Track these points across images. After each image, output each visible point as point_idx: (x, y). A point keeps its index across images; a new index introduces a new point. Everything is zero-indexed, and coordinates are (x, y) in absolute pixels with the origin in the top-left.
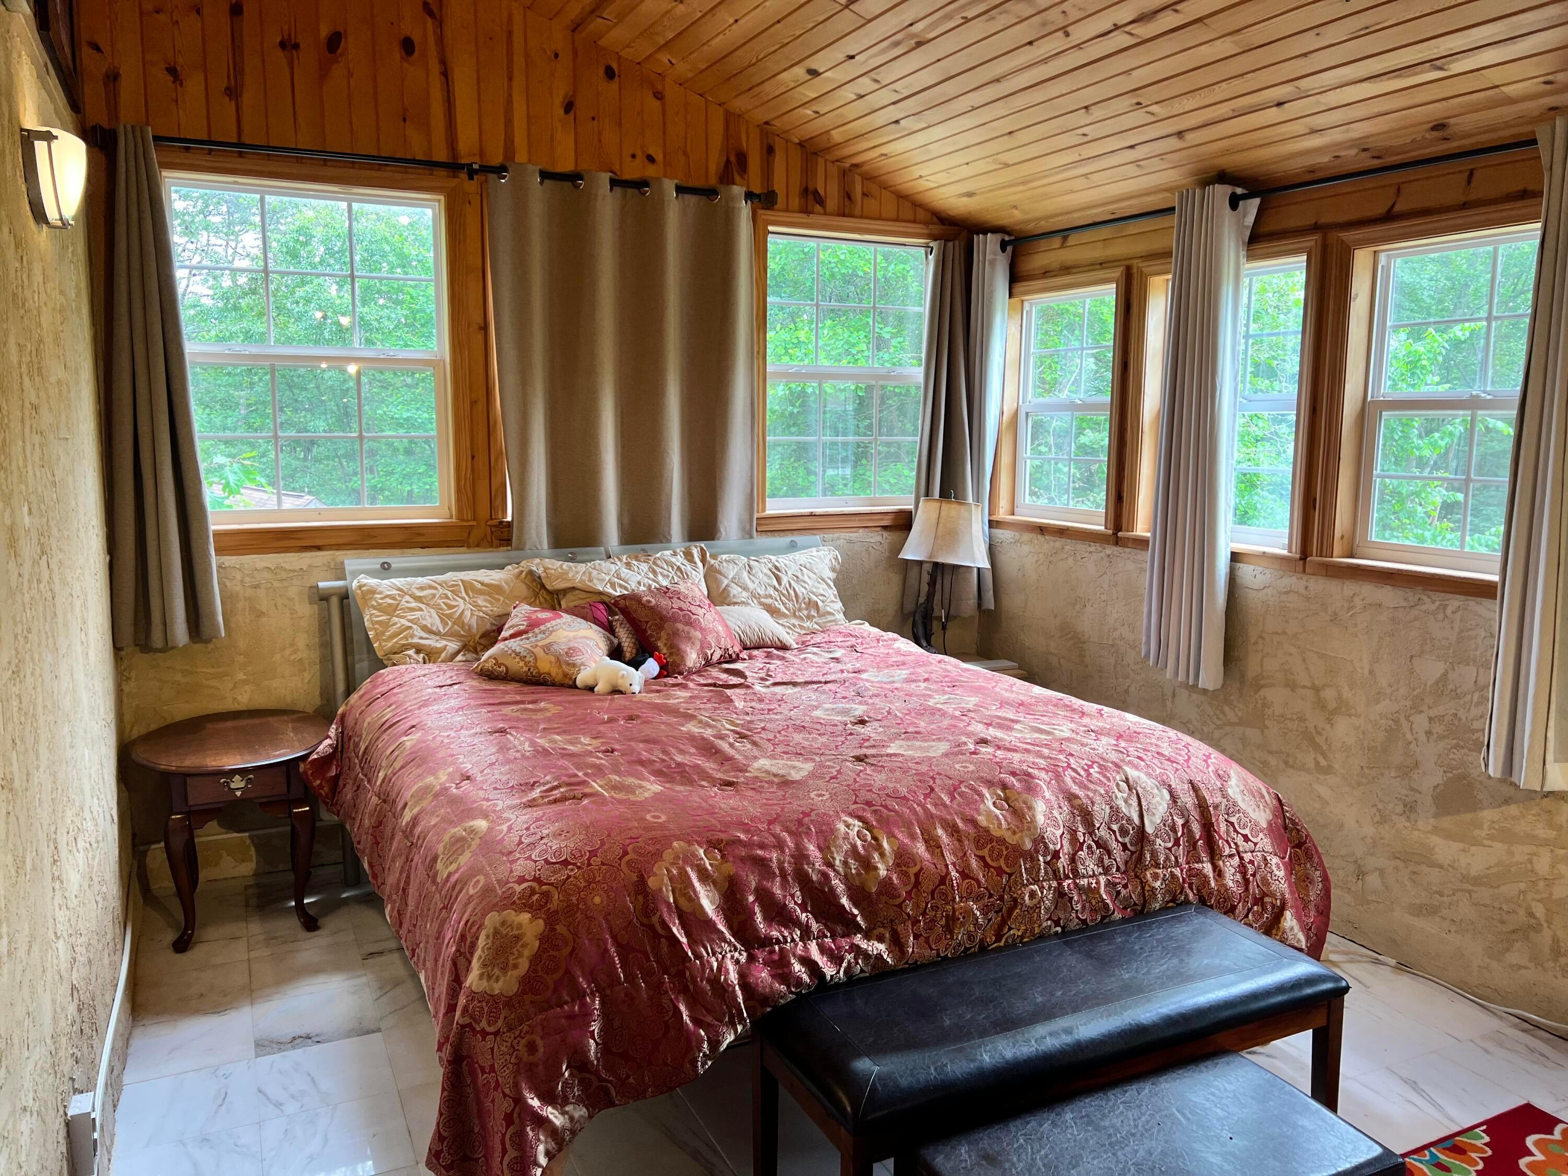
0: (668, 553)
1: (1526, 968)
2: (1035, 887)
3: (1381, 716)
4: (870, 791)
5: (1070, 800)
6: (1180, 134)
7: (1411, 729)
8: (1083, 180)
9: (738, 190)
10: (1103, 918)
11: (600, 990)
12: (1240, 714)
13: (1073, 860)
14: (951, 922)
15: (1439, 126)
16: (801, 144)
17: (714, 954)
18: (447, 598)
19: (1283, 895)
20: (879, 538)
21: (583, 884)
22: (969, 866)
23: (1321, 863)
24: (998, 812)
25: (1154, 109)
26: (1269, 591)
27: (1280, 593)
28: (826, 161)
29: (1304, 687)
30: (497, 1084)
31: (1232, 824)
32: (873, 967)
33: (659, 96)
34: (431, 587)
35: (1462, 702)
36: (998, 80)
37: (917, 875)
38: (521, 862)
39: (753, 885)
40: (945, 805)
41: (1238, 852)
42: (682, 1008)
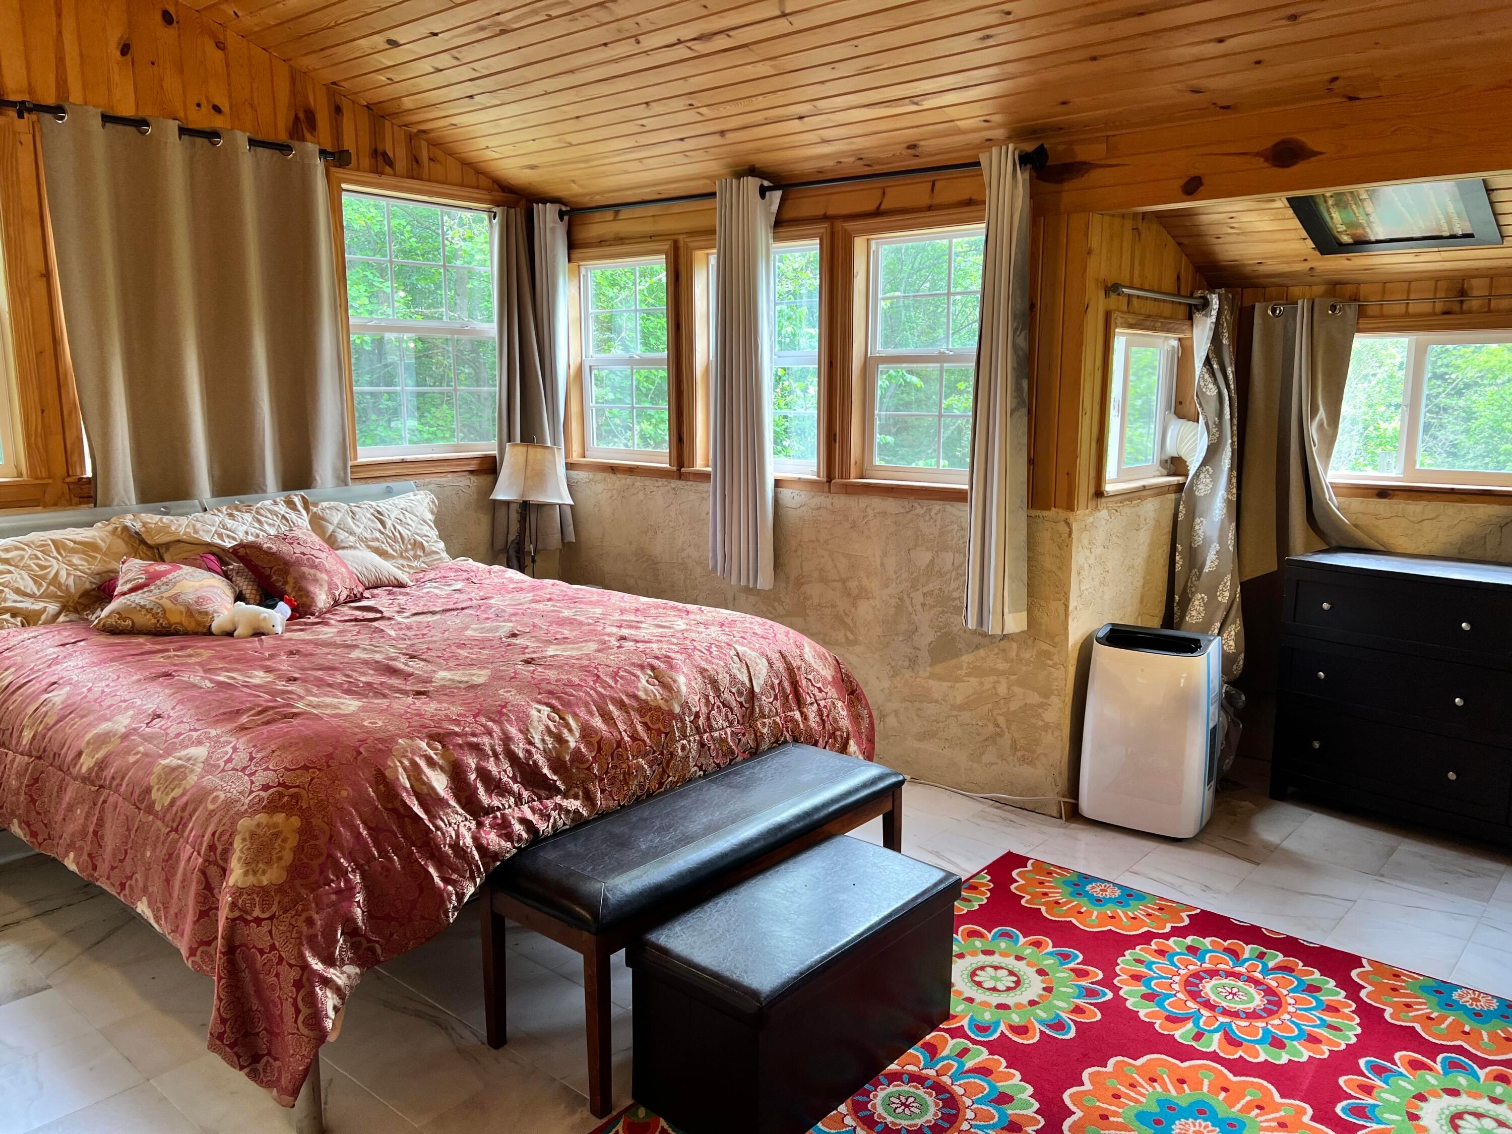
0: (268, 503)
1: (995, 764)
2: (685, 742)
3: (891, 596)
4: (549, 683)
5: (701, 673)
6: (722, 133)
7: (912, 603)
8: (637, 163)
9: (312, 148)
10: (731, 760)
11: (359, 867)
12: (787, 607)
13: (708, 718)
14: (628, 774)
15: (912, 146)
16: (368, 107)
17: (450, 825)
18: (37, 558)
19: (847, 728)
20: (467, 482)
21: (328, 782)
22: (636, 730)
23: (867, 704)
24: (651, 687)
25: (704, 110)
26: (804, 509)
27: (813, 509)
28: (392, 124)
29: (834, 581)
30: (281, 960)
31: (810, 680)
32: (573, 820)
33: (220, 46)
34: (17, 548)
35: (944, 579)
36: (572, 71)
37: (599, 743)
38: (260, 773)
39: (473, 766)
40: (611, 687)
41: (816, 701)
42: (431, 870)
